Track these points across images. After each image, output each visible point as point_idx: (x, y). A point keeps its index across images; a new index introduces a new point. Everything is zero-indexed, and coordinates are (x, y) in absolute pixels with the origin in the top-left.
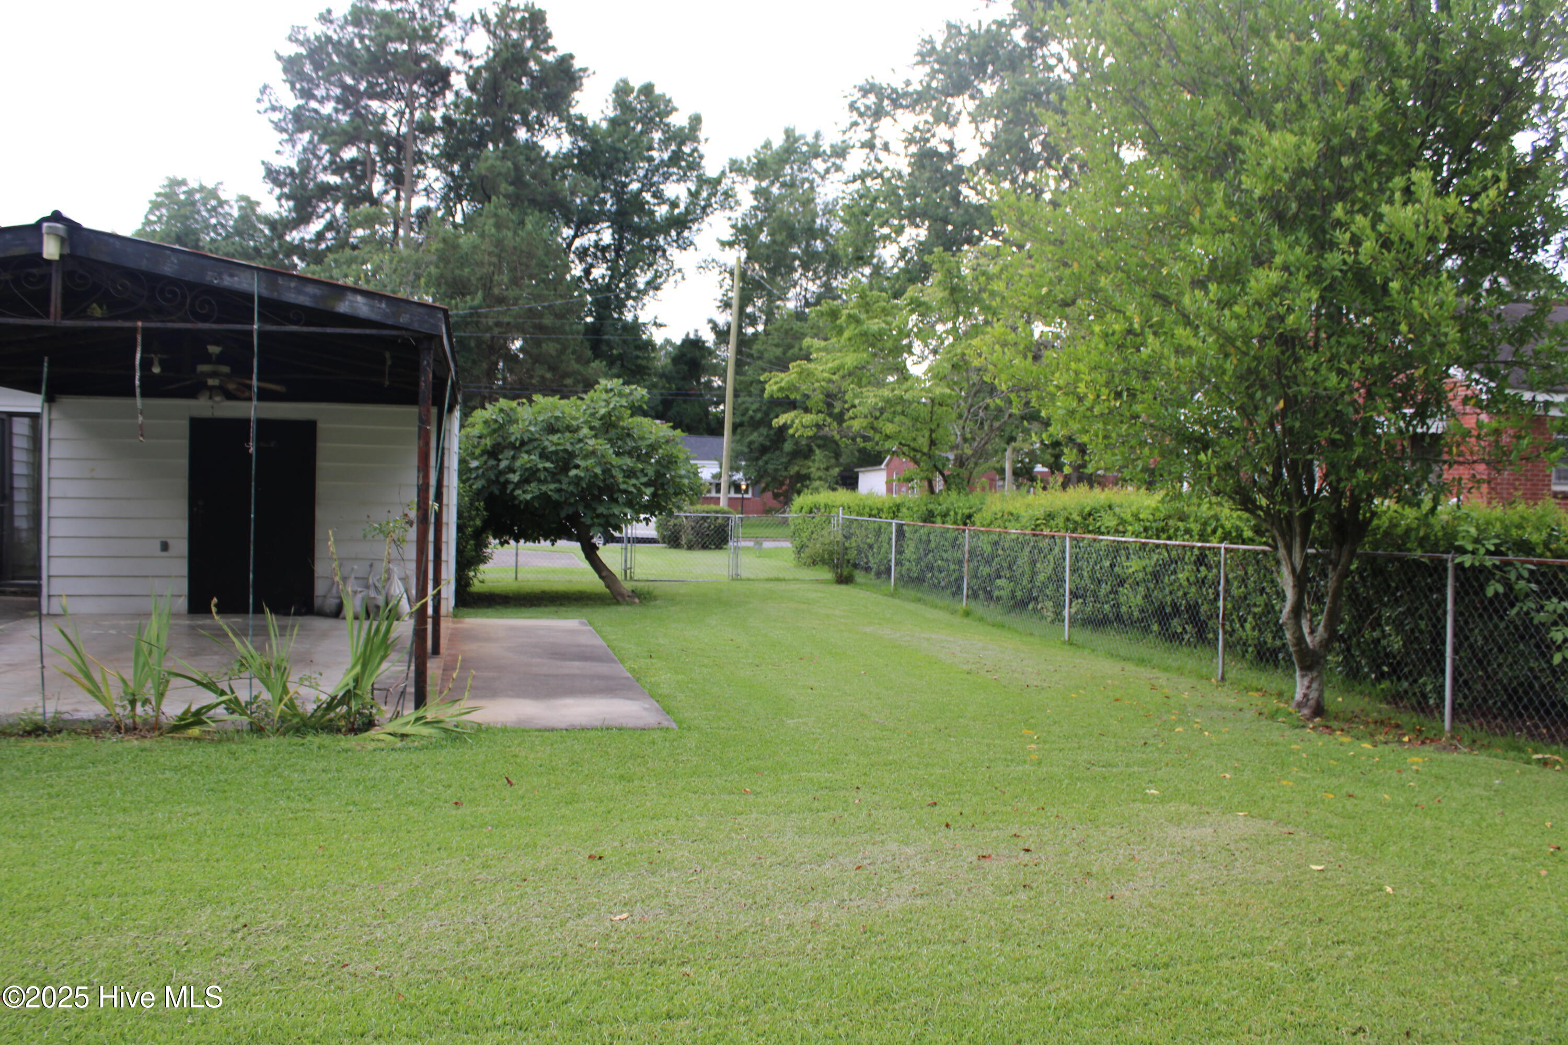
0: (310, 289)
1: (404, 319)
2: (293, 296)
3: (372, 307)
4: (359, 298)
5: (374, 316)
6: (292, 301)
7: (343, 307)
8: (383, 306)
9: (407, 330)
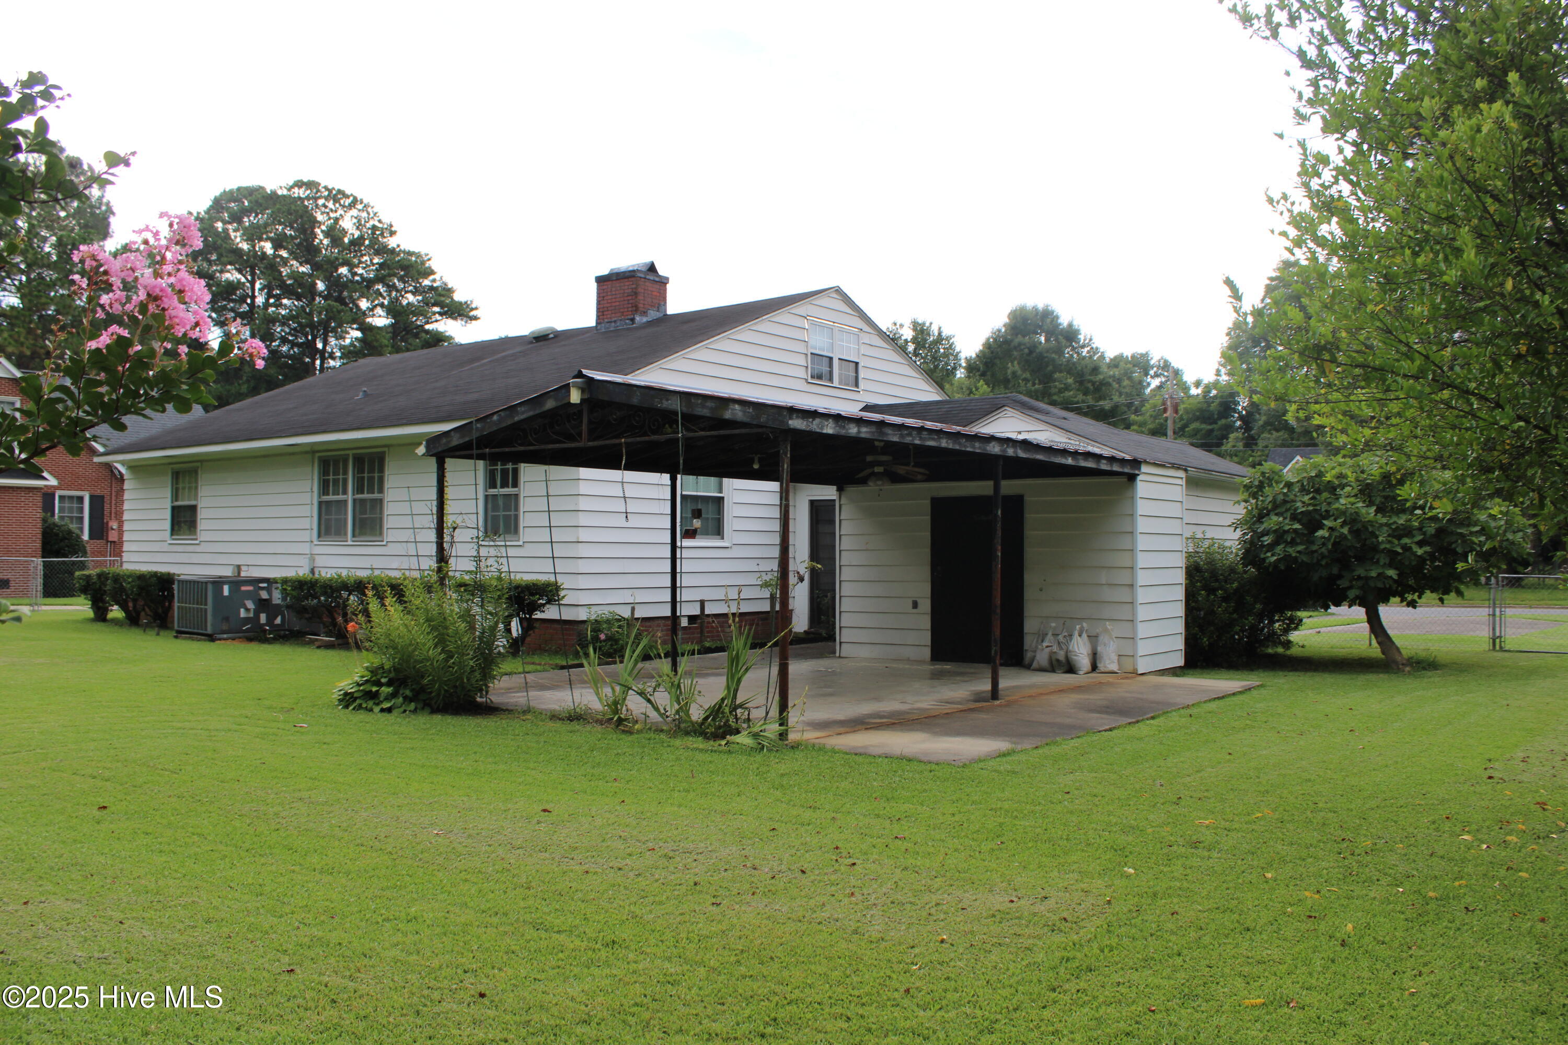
0: (709, 404)
1: (763, 419)
2: (700, 410)
3: (744, 412)
4: (737, 407)
5: (746, 419)
6: (699, 414)
7: (728, 415)
8: (751, 410)
9: (766, 427)
